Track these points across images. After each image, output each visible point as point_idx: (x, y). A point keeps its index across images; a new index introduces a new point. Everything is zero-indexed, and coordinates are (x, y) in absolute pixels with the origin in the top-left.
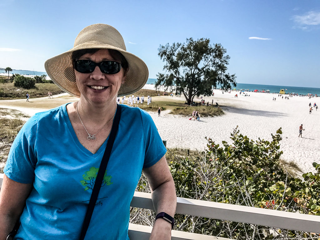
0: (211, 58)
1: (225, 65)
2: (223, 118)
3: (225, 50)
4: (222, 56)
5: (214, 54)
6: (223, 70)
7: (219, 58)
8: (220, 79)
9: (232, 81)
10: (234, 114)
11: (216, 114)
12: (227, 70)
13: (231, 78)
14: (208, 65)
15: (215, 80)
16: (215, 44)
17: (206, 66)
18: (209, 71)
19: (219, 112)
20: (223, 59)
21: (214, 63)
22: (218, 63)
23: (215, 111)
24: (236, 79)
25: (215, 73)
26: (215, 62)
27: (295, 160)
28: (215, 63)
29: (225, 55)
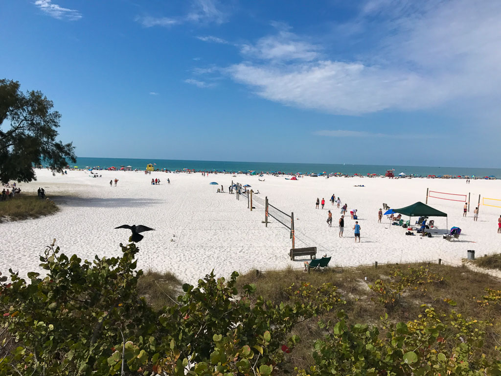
0: (25, 115)
1: (54, 128)
2: (56, 218)
3: (51, 103)
4: (47, 112)
5: (30, 108)
6: (49, 135)
7: (40, 116)
8: (46, 152)
9: (69, 154)
10: (76, 208)
11: (43, 211)
12: (58, 136)
13: (66, 149)
14: (21, 127)
15: (37, 153)
16: (30, 91)
17: (16, 129)
18: (23, 136)
19: (49, 208)
20: (48, 117)
21: (32, 124)
22: (39, 124)
23: (40, 207)
24: (74, 150)
25: (35, 141)
26: (34, 122)
27: (172, 268)
28: (34, 124)
29: (51, 111)
